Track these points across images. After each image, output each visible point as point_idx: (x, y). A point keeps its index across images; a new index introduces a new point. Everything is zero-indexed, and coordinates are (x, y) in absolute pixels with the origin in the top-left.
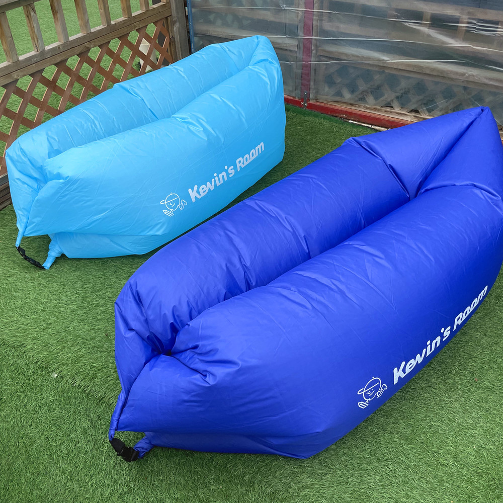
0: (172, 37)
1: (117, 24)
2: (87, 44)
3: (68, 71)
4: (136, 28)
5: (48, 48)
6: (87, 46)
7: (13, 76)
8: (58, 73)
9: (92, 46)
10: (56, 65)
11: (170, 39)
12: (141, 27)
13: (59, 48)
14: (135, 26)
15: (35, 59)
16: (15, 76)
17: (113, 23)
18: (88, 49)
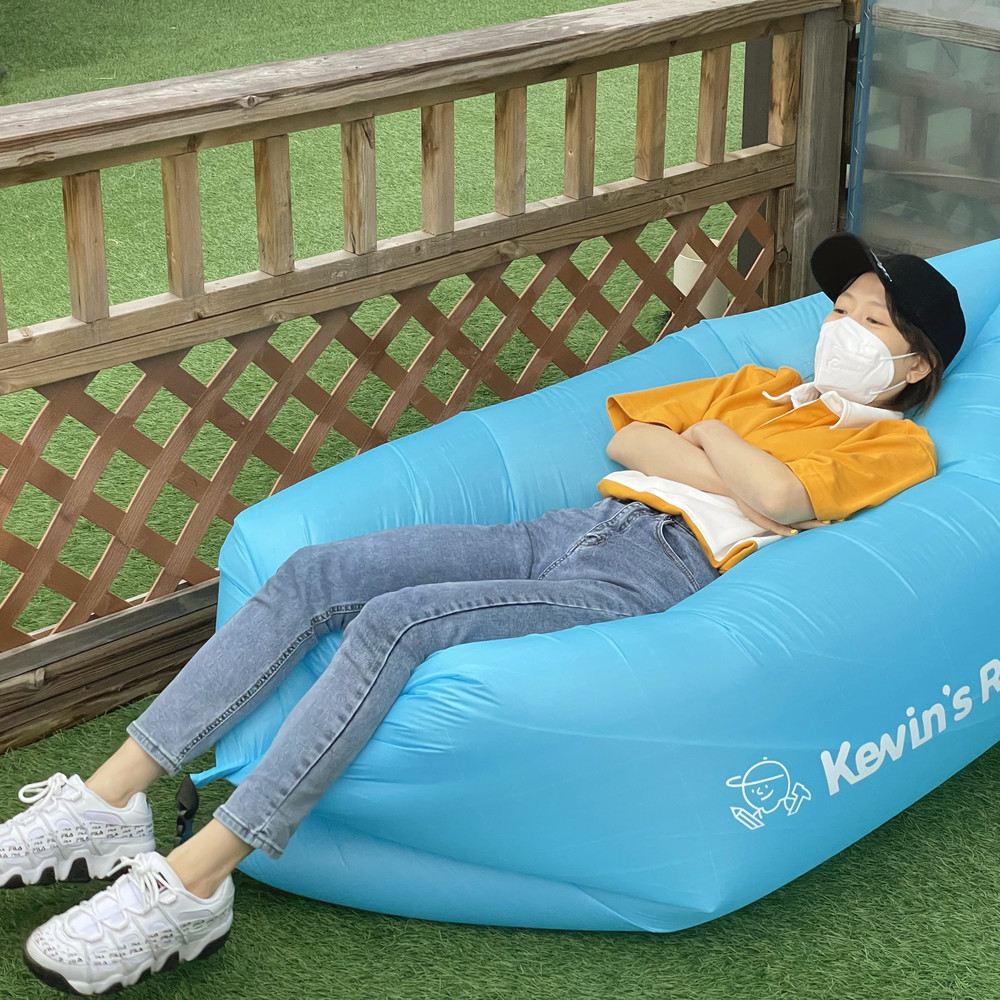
0: (784, 249)
1: (610, 198)
2: (505, 246)
3: (430, 318)
4: (669, 214)
5: (385, 244)
6: (504, 251)
7: (266, 312)
8: (398, 321)
9: (518, 253)
10: (397, 295)
11: (776, 253)
12: (685, 211)
13: (418, 249)
14: (667, 208)
15: (341, 275)
16: (270, 314)
17: (598, 191)
18: (505, 261)
